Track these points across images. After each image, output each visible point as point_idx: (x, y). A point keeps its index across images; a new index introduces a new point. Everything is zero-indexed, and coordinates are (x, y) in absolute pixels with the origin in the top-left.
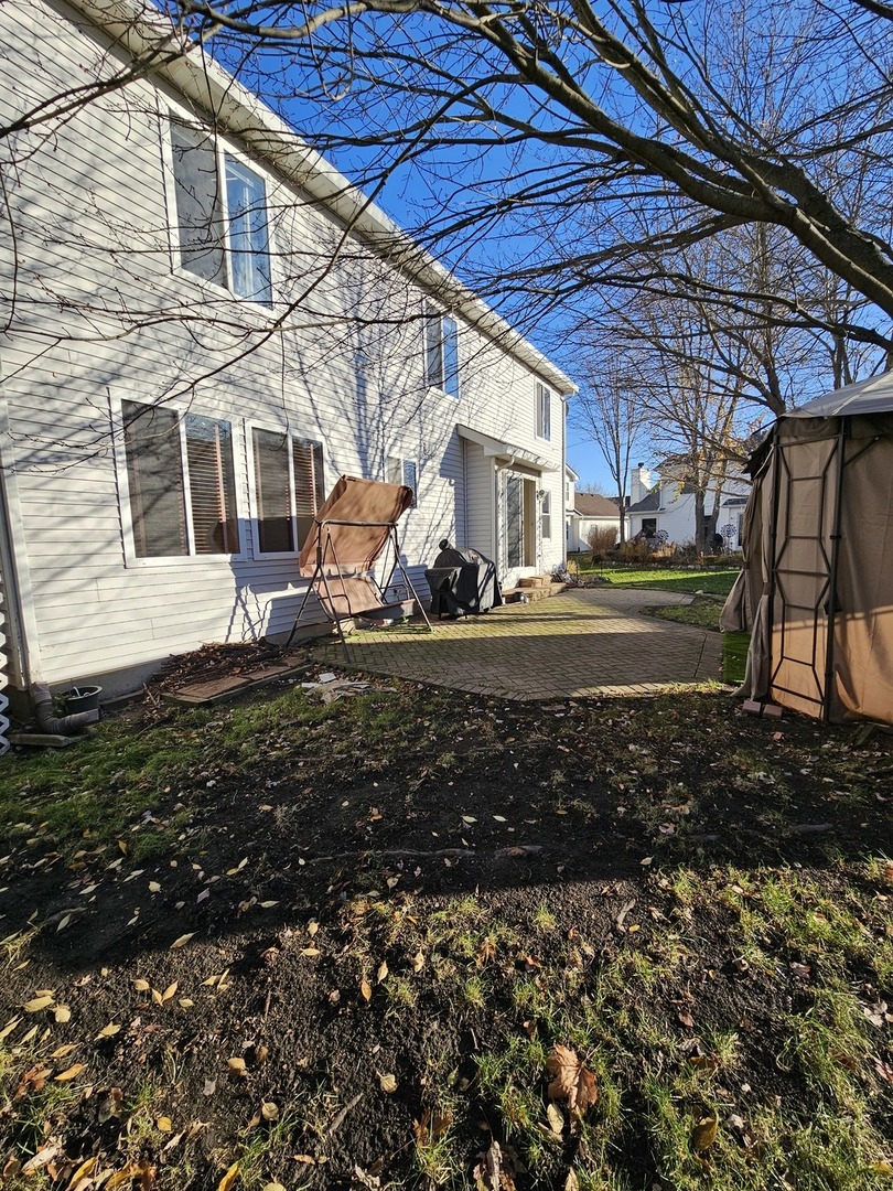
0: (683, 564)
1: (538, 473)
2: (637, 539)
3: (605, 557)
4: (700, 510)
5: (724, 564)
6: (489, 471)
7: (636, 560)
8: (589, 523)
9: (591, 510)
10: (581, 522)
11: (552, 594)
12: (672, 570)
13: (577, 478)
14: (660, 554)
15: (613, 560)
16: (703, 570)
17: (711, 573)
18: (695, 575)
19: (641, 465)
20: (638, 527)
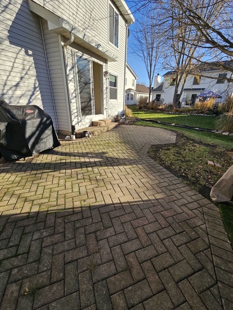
0: (168, 111)
1: (105, 61)
2: (153, 101)
3: (143, 107)
4: (176, 91)
5: (181, 112)
6: (58, 47)
7: (152, 109)
8: (140, 95)
9: (141, 90)
10: (137, 94)
11: (109, 129)
12: (164, 113)
13: (137, 78)
14: (161, 107)
15: (145, 109)
16: (174, 114)
17: (177, 116)
18: (172, 116)
19: (158, 74)
20: (155, 97)
